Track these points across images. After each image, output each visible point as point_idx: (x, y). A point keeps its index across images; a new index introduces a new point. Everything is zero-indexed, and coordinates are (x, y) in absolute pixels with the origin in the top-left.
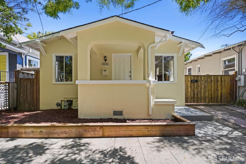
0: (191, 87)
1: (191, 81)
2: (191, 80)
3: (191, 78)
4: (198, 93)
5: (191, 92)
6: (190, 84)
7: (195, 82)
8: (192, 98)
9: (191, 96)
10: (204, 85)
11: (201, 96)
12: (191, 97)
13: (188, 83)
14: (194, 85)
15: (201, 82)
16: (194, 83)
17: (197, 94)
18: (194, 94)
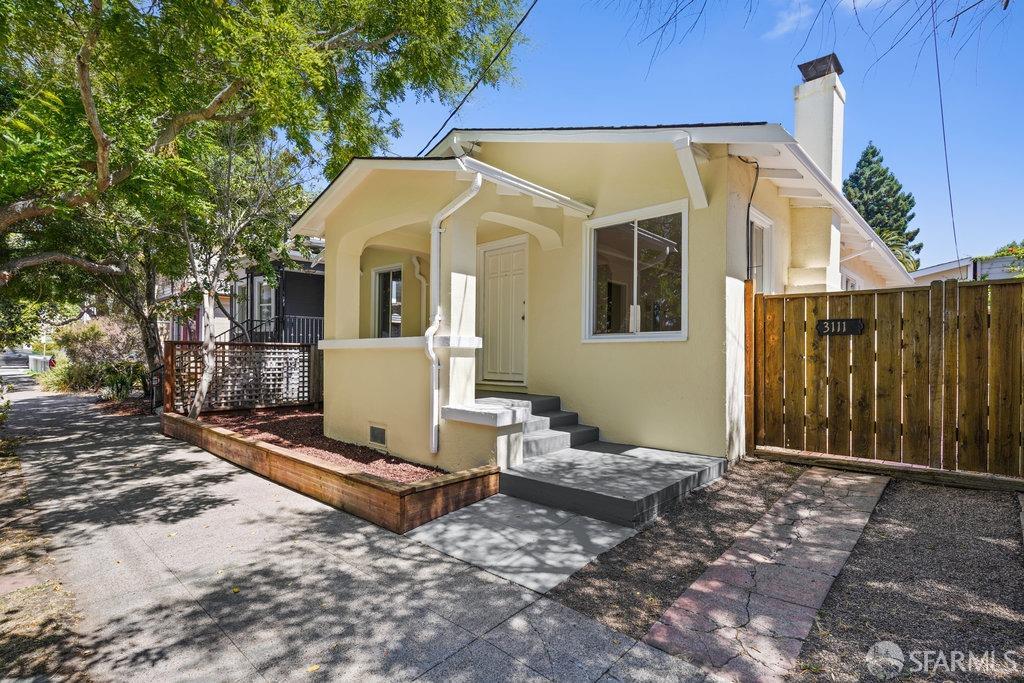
0: (818, 359)
1: (820, 329)
2: (820, 324)
3: (815, 311)
4: (864, 398)
5: (818, 387)
6: (815, 345)
7: (847, 333)
8: (821, 426)
9: (816, 410)
10: (913, 348)
11: (889, 417)
12: (819, 415)
13: (800, 336)
14: (839, 353)
15: (892, 335)
16: (838, 339)
17: (863, 404)
18: (839, 401)
